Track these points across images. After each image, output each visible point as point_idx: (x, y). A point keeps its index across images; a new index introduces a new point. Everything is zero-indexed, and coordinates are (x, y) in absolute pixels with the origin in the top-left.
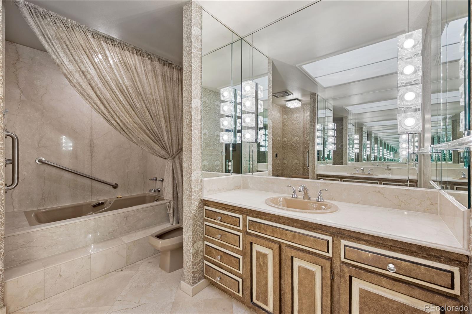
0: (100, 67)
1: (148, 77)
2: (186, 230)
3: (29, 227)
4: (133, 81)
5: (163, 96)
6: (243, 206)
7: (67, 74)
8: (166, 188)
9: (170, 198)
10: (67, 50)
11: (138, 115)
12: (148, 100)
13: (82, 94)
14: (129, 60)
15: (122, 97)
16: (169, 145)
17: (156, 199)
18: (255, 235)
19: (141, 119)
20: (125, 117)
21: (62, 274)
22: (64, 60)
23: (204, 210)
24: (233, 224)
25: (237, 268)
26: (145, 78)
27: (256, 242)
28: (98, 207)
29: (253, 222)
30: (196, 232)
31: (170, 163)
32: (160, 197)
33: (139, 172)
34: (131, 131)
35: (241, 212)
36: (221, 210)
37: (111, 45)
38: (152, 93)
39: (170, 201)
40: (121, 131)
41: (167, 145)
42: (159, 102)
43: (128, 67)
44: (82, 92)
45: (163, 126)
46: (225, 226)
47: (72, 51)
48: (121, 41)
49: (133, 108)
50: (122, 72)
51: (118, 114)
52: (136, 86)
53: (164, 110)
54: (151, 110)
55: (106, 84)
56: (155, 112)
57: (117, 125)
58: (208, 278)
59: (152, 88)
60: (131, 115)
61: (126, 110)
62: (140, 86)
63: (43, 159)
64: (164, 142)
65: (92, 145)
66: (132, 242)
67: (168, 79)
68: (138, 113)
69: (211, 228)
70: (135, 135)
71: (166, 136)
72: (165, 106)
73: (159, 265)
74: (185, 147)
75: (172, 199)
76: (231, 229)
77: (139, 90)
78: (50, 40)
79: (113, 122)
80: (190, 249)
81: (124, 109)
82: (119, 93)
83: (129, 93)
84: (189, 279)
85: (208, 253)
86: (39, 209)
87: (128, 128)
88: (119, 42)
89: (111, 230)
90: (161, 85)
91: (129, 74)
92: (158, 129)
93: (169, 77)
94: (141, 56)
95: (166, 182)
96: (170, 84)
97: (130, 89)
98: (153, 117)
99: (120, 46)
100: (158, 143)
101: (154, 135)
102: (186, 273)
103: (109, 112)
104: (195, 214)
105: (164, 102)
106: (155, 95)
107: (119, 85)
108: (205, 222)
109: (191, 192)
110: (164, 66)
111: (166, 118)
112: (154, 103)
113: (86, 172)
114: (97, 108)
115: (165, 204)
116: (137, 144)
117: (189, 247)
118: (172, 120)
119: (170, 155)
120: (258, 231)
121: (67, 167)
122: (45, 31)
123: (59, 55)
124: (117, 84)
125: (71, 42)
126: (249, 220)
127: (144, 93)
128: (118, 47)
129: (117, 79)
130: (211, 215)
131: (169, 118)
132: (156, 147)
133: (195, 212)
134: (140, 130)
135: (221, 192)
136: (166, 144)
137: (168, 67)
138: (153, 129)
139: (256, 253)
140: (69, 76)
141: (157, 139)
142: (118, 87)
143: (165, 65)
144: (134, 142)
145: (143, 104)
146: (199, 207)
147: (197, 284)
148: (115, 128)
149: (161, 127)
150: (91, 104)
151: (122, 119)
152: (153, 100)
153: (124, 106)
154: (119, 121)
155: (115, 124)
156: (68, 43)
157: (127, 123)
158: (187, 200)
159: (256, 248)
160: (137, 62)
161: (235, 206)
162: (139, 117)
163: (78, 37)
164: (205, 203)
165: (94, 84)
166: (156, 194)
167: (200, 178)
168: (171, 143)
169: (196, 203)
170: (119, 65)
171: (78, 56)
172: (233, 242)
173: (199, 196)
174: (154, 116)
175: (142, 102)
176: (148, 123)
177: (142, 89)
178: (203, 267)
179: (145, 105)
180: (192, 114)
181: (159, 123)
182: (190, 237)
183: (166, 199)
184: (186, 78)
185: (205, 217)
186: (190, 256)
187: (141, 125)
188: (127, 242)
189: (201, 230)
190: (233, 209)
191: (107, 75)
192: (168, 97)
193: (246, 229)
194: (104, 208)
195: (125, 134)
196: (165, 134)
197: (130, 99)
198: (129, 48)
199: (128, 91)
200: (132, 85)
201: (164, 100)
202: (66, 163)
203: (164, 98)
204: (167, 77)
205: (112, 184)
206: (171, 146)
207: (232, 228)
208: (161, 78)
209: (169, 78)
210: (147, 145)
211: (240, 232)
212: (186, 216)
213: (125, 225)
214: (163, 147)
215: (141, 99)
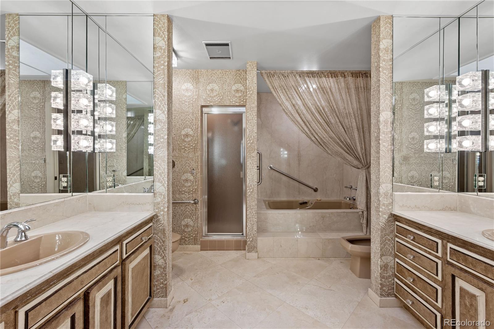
0: (304, 97)
1: (342, 93)
2: (374, 241)
3: (266, 210)
4: (328, 101)
5: (356, 108)
6: (441, 229)
7: (285, 109)
8: (359, 198)
9: (363, 208)
10: (285, 93)
11: (332, 130)
12: (341, 115)
13: (293, 121)
14: (325, 84)
15: (320, 117)
16: (362, 155)
17: (351, 207)
18: (459, 268)
19: (335, 133)
20: (322, 133)
21: (282, 245)
22: (283, 100)
23: (394, 225)
24: (429, 248)
25: (433, 299)
26: (339, 96)
27: (459, 276)
28: (303, 205)
29: (455, 251)
30: (385, 245)
31: (363, 172)
32: (355, 206)
33: (335, 180)
34: (327, 144)
35: (440, 236)
36: (415, 229)
37: (312, 78)
38: (345, 107)
39: (363, 211)
40: (319, 145)
41: (361, 155)
42: (352, 115)
43: (325, 91)
44: (293, 119)
45: (356, 136)
46: (420, 248)
47: (287, 92)
48: (319, 71)
49: (328, 125)
50: (320, 97)
51: (316, 132)
52: (331, 104)
53: (358, 121)
54: (344, 124)
55: (308, 109)
56: (348, 125)
57: (316, 140)
58: (399, 298)
59: (346, 103)
60: (327, 131)
61: (323, 127)
62: (334, 104)
63: (272, 166)
64: (357, 152)
65: (299, 156)
66: (327, 239)
67: (361, 90)
68: (333, 128)
69: (402, 246)
70: (330, 148)
71: (359, 146)
72: (358, 117)
73: (349, 268)
74: (373, 159)
75: (365, 209)
76: (426, 253)
77: (334, 108)
78: (276, 89)
79: (313, 138)
80: (378, 260)
81: (321, 127)
82: (317, 114)
83: (325, 112)
84: (377, 289)
85: (399, 271)
86: (270, 199)
87: (324, 142)
88: (318, 72)
89: (311, 224)
90: (354, 97)
91: (325, 96)
92: (351, 140)
93: (363, 87)
94: (335, 77)
95: (359, 192)
96: (363, 94)
97: (326, 109)
98: (346, 130)
99: (318, 75)
100: (351, 154)
101: (347, 146)
102: (374, 282)
103: (310, 131)
104: (384, 227)
105: (357, 113)
106: (348, 108)
107: (318, 108)
108: (396, 238)
109: (379, 204)
110: (357, 78)
111: (359, 129)
112: (347, 116)
113: (296, 177)
114: (302, 130)
115: (358, 213)
116: (332, 155)
117: (377, 257)
118: (366, 130)
119: (364, 165)
120: (463, 264)
121: (284, 172)
122: (274, 84)
123: (281, 97)
124: (316, 107)
125: (287, 86)
126: (450, 248)
127: (338, 109)
128: (317, 77)
129: (316, 103)
130: (403, 232)
131: (363, 128)
132: (348, 157)
133: (383, 224)
134: (334, 143)
135: (420, 210)
136: (359, 155)
137: (362, 78)
138: (346, 141)
139: (460, 289)
140: (286, 110)
141: (350, 150)
142: (317, 109)
143: (359, 76)
144: (329, 154)
145: (337, 119)
146: (388, 221)
147: (385, 298)
148: (315, 143)
149: (354, 138)
150: (298, 127)
151: (320, 135)
152: (346, 114)
153: (321, 125)
154: (317, 137)
155: (315, 140)
156: (285, 88)
157: (324, 137)
158: (375, 211)
159: (460, 283)
160: (332, 84)
161: (432, 228)
162: (333, 131)
163: (291, 81)
164: (396, 218)
165: (300, 112)
166: (351, 202)
167: (390, 191)
168: (365, 153)
169: (384, 216)
170: (318, 91)
171: (291, 95)
172: (428, 268)
173: (389, 209)
174: (347, 128)
175: (336, 118)
176: (342, 136)
177: (337, 106)
178: (394, 285)
179: (339, 120)
180: (380, 127)
181: (352, 135)
182: (377, 248)
183: (359, 208)
184: (374, 93)
185: (396, 232)
186: (378, 267)
187: (335, 138)
188: (323, 238)
189: (391, 245)
190: (429, 230)
191: (309, 102)
192: (362, 107)
193: (447, 258)
194: (307, 207)
195: (322, 147)
196: (358, 144)
197: (326, 117)
198: (325, 74)
199: (324, 111)
200: (328, 105)
201: (357, 112)
202: (284, 169)
203: (357, 109)
204: (361, 87)
205: (313, 188)
206: (365, 156)
207: (428, 252)
208: (354, 91)
209: (363, 89)
210: (341, 155)
211: (439, 259)
212: (374, 227)
213: (322, 223)
214: (356, 157)
215: (335, 116)
